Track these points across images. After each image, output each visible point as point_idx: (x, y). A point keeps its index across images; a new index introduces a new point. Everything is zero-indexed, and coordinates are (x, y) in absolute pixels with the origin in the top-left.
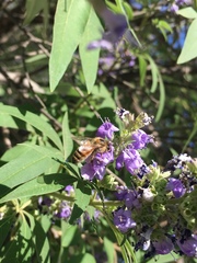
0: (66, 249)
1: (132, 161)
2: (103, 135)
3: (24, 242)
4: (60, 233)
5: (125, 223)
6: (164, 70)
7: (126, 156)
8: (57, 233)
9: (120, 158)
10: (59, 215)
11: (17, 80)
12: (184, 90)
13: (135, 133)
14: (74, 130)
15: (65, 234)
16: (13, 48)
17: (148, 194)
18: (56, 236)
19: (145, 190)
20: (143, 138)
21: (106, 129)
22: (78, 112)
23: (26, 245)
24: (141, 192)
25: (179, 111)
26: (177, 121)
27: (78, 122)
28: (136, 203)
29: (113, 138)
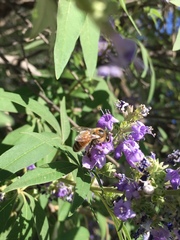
0: (62, 223)
1: (133, 154)
2: (103, 126)
3: (25, 223)
4: (57, 207)
5: (125, 213)
6: (152, 53)
7: (125, 147)
8: (54, 207)
9: (118, 148)
10: (57, 195)
11: (15, 63)
12: (168, 71)
13: (134, 124)
14: (69, 111)
15: (62, 209)
16: (10, 32)
17: (149, 187)
18: (53, 210)
19: (146, 183)
20: (142, 129)
21: (107, 120)
22: (72, 94)
23: (27, 225)
24: (142, 185)
25: (164, 91)
26: (162, 101)
27: (73, 103)
28: (135, 194)
29: (112, 128)
